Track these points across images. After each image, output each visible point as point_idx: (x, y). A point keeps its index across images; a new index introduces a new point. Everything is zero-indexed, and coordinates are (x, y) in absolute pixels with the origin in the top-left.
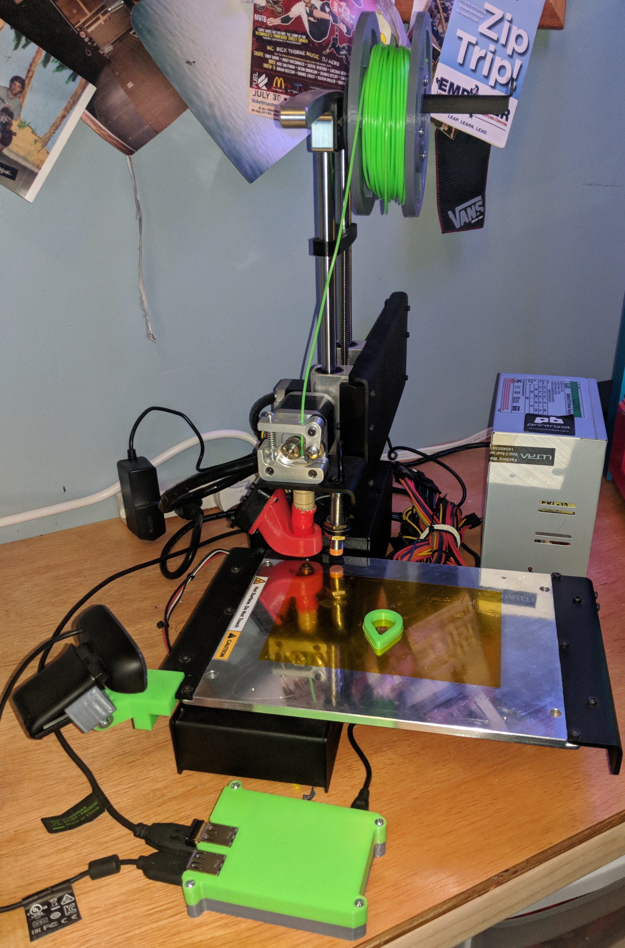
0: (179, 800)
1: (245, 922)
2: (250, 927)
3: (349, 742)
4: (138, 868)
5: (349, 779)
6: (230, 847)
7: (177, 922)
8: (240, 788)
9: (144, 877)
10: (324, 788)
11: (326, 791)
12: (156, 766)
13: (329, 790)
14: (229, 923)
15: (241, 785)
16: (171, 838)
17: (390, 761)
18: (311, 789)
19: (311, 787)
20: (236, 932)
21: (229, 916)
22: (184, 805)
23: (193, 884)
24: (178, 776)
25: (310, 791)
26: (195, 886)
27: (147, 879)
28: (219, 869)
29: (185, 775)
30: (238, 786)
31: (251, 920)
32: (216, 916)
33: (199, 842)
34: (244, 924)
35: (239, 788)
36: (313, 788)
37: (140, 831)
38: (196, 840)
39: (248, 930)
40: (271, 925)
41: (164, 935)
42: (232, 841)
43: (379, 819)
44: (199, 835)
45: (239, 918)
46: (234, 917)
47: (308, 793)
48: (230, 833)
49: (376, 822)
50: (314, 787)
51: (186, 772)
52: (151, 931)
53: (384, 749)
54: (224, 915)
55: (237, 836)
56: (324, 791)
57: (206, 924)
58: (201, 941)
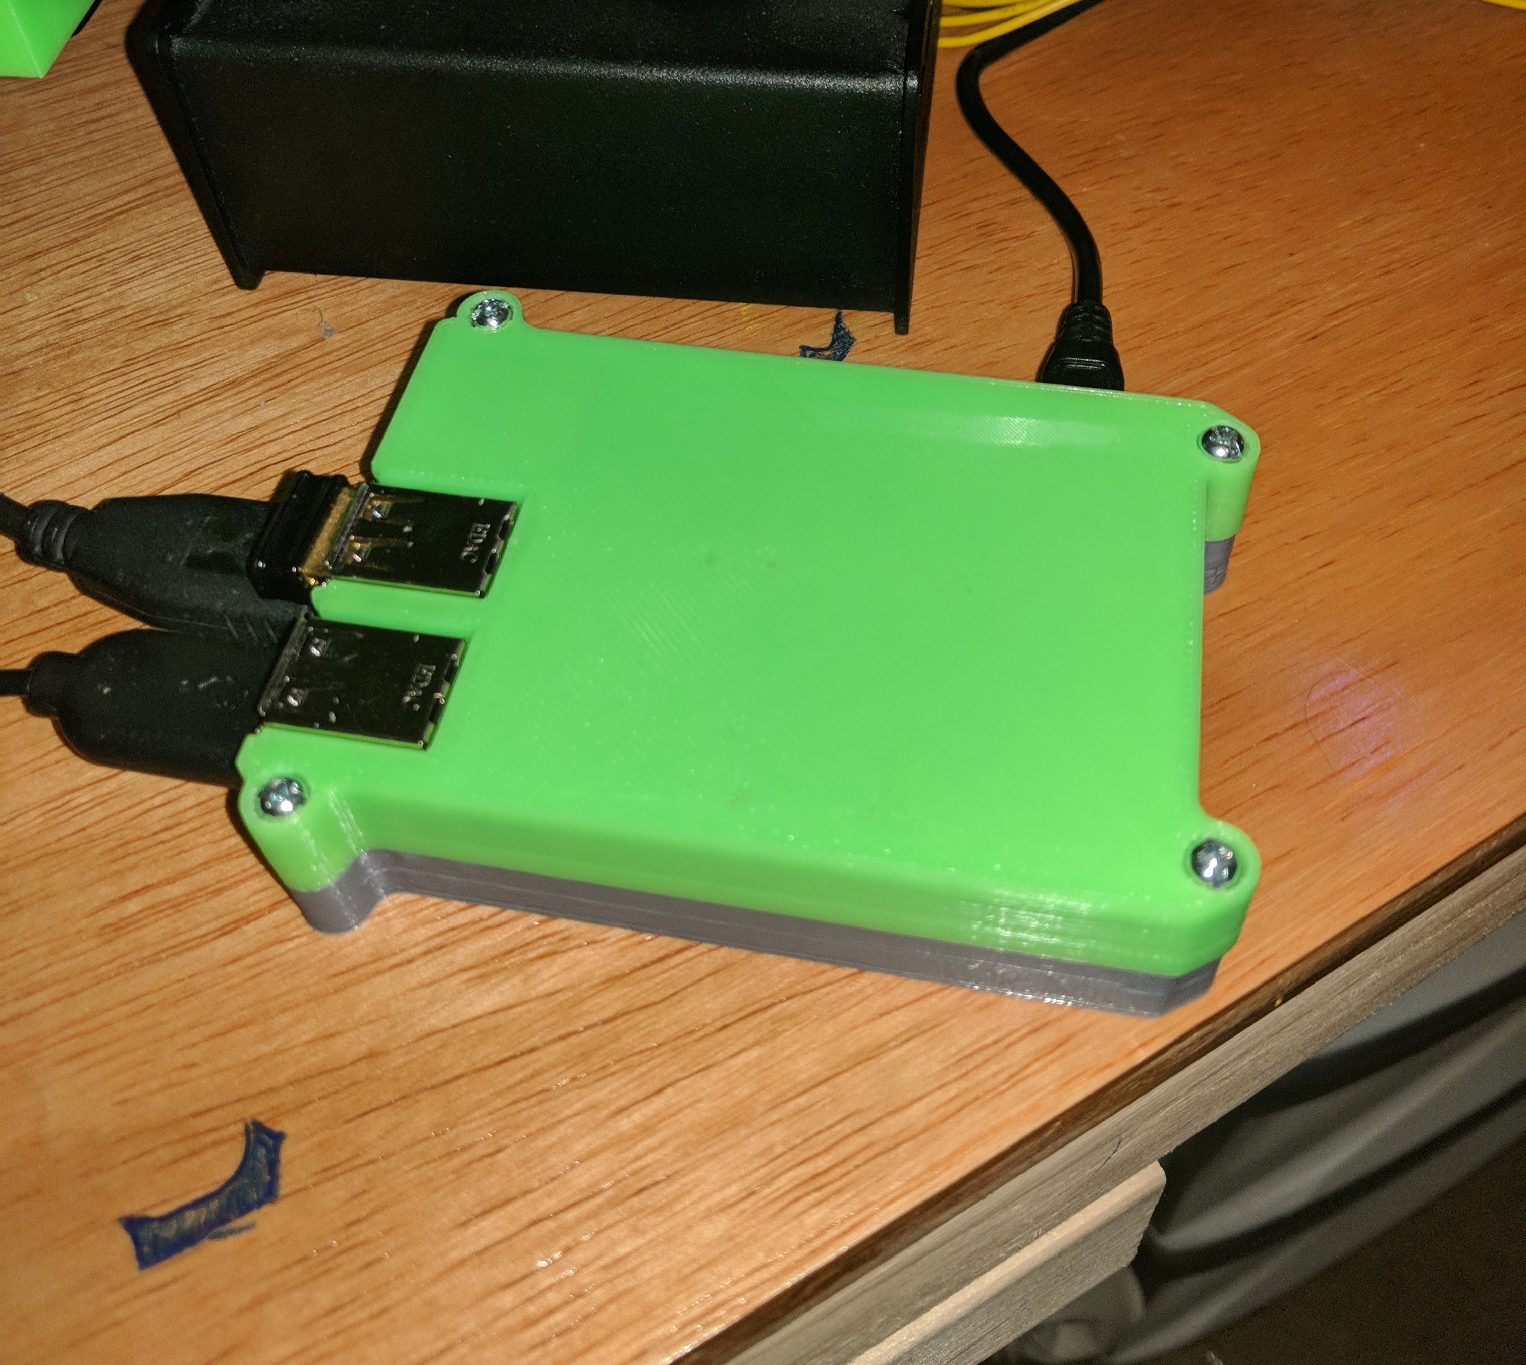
0: (247, 395)
1: (590, 943)
2: (623, 964)
3: (966, 131)
4: (35, 706)
5: (991, 276)
6: (483, 596)
8: (515, 322)
9: (66, 752)
10: (890, 316)
11: (902, 325)
12: (145, 264)
13: (913, 320)
14: (513, 951)
15: (517, 311)
16: (197, 562)
17: (1159, 196)
18: (833, 324)
19: (831, 313)
21: (509, 914)
22: (269, 412)
23: (299, 801)
24: (242, 297)
25: (829, 328)
26: (305, 810)
27: (79, 763)
28: (434, 712)
29: (268, 294)
30: (503, 315)
31: (618, 933)
33: (321, 580)
34: (588, 952)
35: (508, 323)
36: (838, 319)
37: (47, 533)
38: (305, 570)
39: (612, 980)
40: (724, 953)
41: (189, 1028)
42: (492, 565)
43: (1221, 429)
44: (321, 546)
45: (561, 924)
46: (535, 919)
47: (822, 337)
48: (482, 530)
49: (1208, 441)
50: (845, 312)
51: (274, 281)
53: (1123, 153)
54: (483, 911)
55: (513, 540)
56: (890, 328)
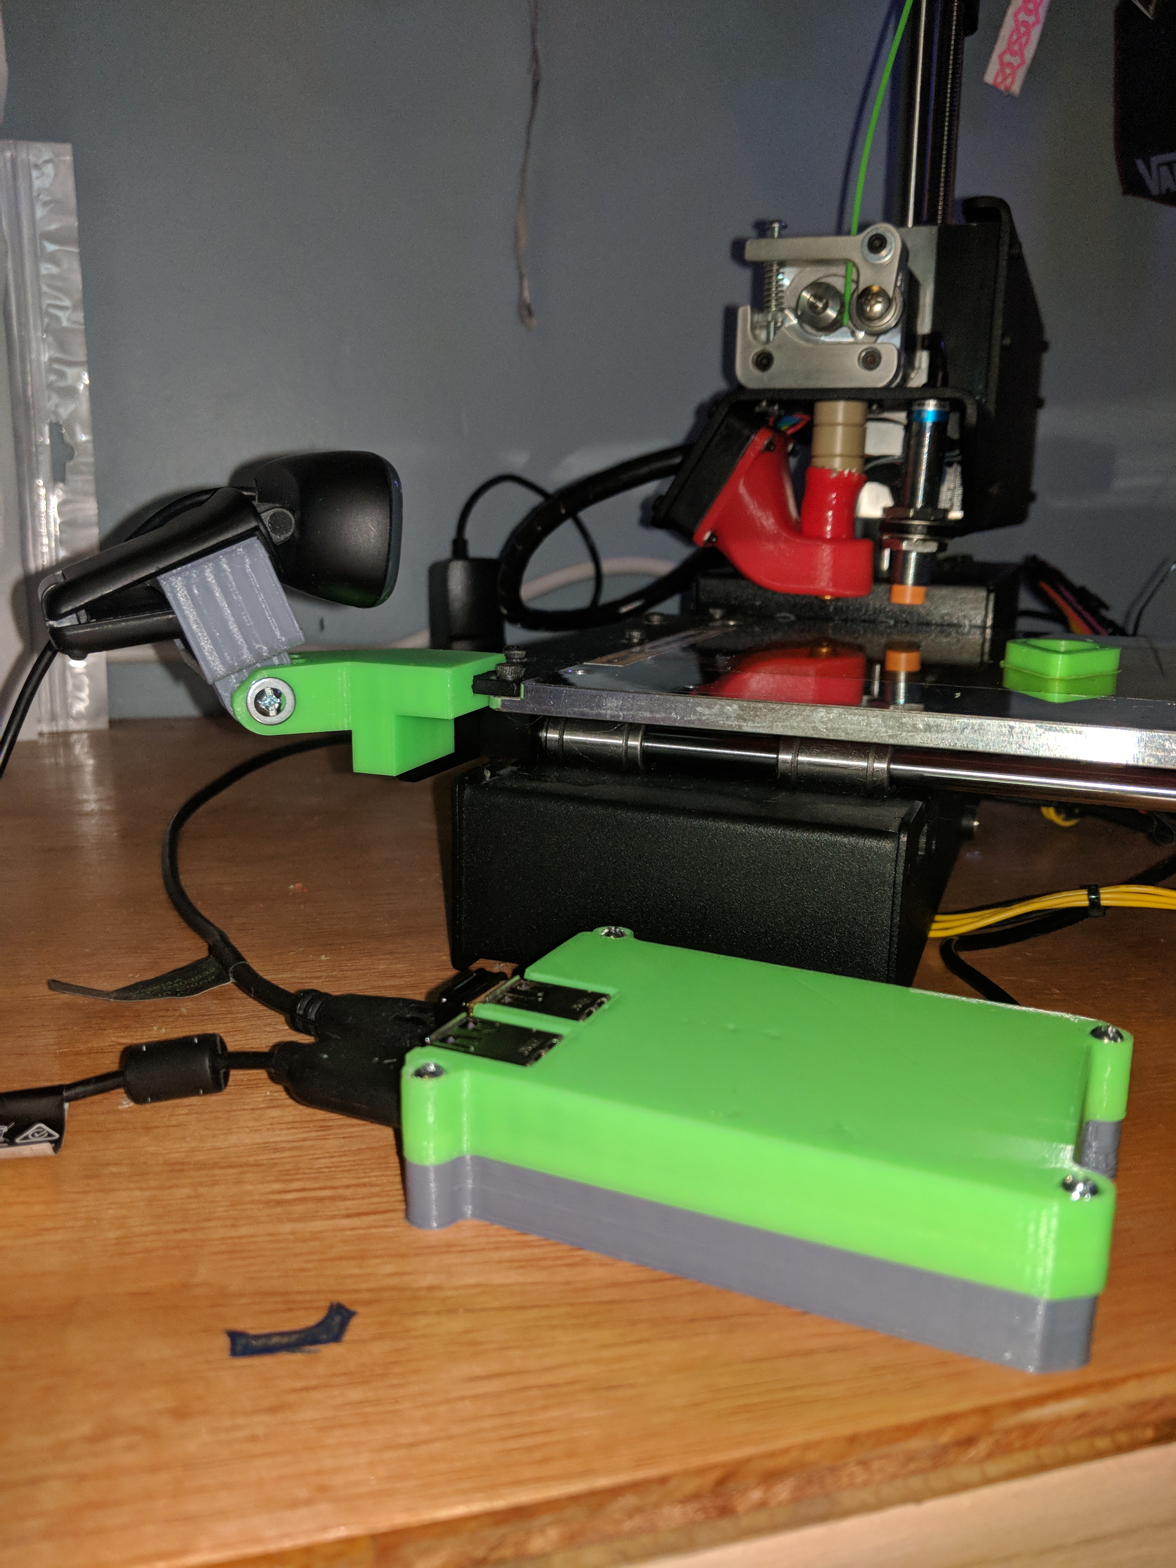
1: (602, 1265)
4: (274, 1078)
7: (362, 1232)
8: (629, 938)
14: (543, 1259)
15: (631, 935)
20: (568, 1283)
28: (536, 1057)
30: (621, 935)
32: (503, 1236)
35: (624, 938)
37: (307, 1007)
41: (309, 1253)
42: (588, 1013)
49: (1096, 1032)
52: (269, 1238)
57: (460, 1248)
58: (431, 1288)
